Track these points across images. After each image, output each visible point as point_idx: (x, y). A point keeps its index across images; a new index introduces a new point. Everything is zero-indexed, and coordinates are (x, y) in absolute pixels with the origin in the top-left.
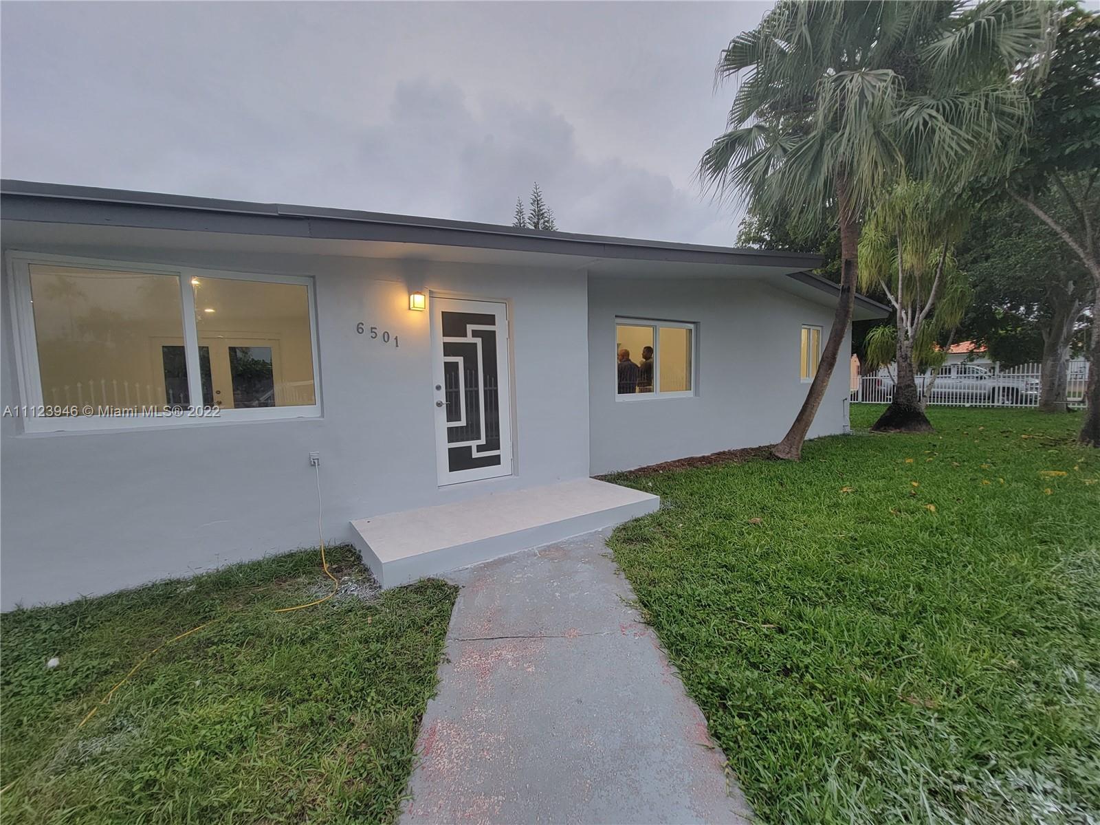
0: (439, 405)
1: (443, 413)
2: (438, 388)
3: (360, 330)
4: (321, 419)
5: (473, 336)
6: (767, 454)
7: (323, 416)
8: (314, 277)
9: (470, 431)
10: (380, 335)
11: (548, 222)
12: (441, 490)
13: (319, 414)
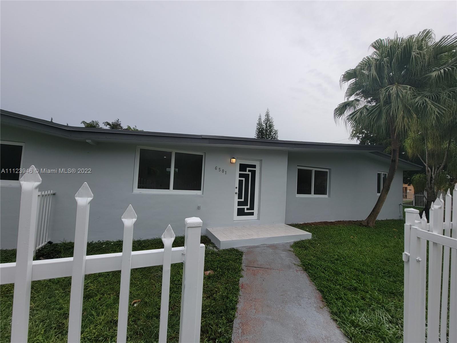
0: (236, 193)
1: (237, 196)
2: (236, 188)
3: (216, 169)
4: (202, 195)
5: (249, 172)
6: (359, 224)
7: (203, 194)
8: (205, 153)
9: (245, 203)
10: (221, 170)
11: (271, 123)
12: (235, 222)
13: (202, 194)
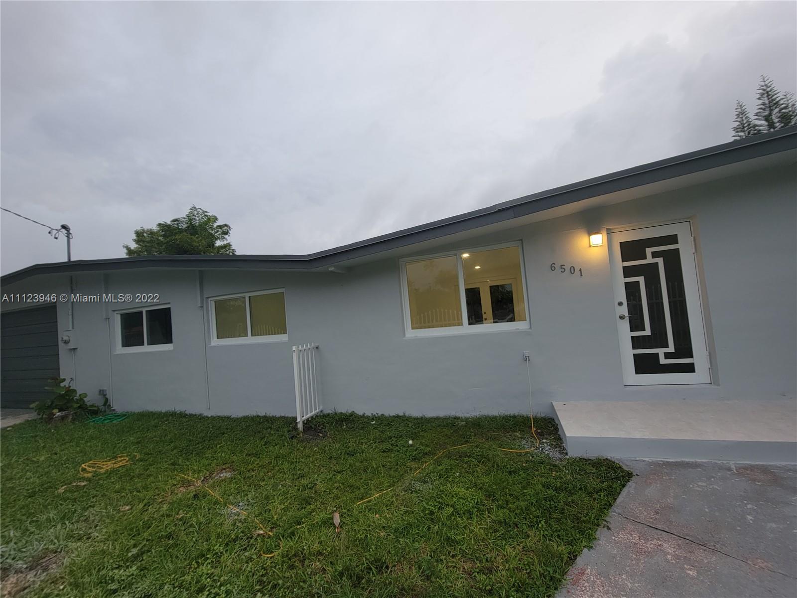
0: (622, 317)
1: (625, 325)
2: (620, 304)
3: (553, 269)
4: (530, 330)
5: (653, 257)
7: (531, 328)
8: (521, 240)
10: (567, 269)
11: (785, 108)
12: (627, 389)
13: (528, 327)
